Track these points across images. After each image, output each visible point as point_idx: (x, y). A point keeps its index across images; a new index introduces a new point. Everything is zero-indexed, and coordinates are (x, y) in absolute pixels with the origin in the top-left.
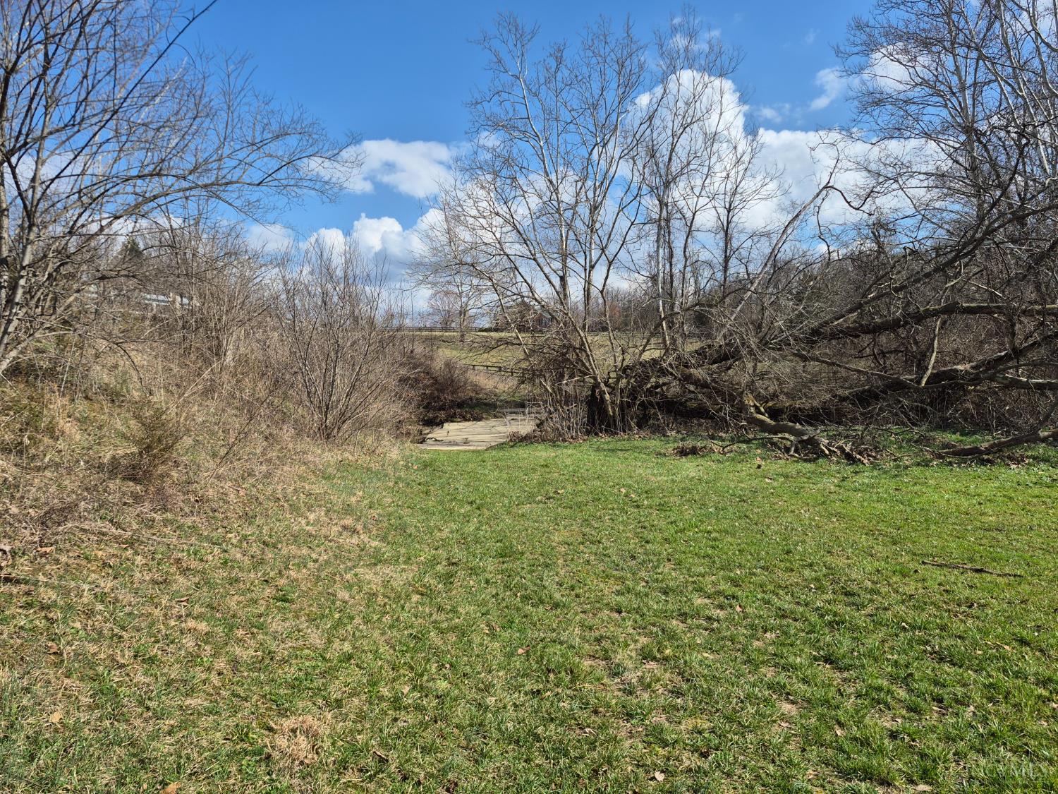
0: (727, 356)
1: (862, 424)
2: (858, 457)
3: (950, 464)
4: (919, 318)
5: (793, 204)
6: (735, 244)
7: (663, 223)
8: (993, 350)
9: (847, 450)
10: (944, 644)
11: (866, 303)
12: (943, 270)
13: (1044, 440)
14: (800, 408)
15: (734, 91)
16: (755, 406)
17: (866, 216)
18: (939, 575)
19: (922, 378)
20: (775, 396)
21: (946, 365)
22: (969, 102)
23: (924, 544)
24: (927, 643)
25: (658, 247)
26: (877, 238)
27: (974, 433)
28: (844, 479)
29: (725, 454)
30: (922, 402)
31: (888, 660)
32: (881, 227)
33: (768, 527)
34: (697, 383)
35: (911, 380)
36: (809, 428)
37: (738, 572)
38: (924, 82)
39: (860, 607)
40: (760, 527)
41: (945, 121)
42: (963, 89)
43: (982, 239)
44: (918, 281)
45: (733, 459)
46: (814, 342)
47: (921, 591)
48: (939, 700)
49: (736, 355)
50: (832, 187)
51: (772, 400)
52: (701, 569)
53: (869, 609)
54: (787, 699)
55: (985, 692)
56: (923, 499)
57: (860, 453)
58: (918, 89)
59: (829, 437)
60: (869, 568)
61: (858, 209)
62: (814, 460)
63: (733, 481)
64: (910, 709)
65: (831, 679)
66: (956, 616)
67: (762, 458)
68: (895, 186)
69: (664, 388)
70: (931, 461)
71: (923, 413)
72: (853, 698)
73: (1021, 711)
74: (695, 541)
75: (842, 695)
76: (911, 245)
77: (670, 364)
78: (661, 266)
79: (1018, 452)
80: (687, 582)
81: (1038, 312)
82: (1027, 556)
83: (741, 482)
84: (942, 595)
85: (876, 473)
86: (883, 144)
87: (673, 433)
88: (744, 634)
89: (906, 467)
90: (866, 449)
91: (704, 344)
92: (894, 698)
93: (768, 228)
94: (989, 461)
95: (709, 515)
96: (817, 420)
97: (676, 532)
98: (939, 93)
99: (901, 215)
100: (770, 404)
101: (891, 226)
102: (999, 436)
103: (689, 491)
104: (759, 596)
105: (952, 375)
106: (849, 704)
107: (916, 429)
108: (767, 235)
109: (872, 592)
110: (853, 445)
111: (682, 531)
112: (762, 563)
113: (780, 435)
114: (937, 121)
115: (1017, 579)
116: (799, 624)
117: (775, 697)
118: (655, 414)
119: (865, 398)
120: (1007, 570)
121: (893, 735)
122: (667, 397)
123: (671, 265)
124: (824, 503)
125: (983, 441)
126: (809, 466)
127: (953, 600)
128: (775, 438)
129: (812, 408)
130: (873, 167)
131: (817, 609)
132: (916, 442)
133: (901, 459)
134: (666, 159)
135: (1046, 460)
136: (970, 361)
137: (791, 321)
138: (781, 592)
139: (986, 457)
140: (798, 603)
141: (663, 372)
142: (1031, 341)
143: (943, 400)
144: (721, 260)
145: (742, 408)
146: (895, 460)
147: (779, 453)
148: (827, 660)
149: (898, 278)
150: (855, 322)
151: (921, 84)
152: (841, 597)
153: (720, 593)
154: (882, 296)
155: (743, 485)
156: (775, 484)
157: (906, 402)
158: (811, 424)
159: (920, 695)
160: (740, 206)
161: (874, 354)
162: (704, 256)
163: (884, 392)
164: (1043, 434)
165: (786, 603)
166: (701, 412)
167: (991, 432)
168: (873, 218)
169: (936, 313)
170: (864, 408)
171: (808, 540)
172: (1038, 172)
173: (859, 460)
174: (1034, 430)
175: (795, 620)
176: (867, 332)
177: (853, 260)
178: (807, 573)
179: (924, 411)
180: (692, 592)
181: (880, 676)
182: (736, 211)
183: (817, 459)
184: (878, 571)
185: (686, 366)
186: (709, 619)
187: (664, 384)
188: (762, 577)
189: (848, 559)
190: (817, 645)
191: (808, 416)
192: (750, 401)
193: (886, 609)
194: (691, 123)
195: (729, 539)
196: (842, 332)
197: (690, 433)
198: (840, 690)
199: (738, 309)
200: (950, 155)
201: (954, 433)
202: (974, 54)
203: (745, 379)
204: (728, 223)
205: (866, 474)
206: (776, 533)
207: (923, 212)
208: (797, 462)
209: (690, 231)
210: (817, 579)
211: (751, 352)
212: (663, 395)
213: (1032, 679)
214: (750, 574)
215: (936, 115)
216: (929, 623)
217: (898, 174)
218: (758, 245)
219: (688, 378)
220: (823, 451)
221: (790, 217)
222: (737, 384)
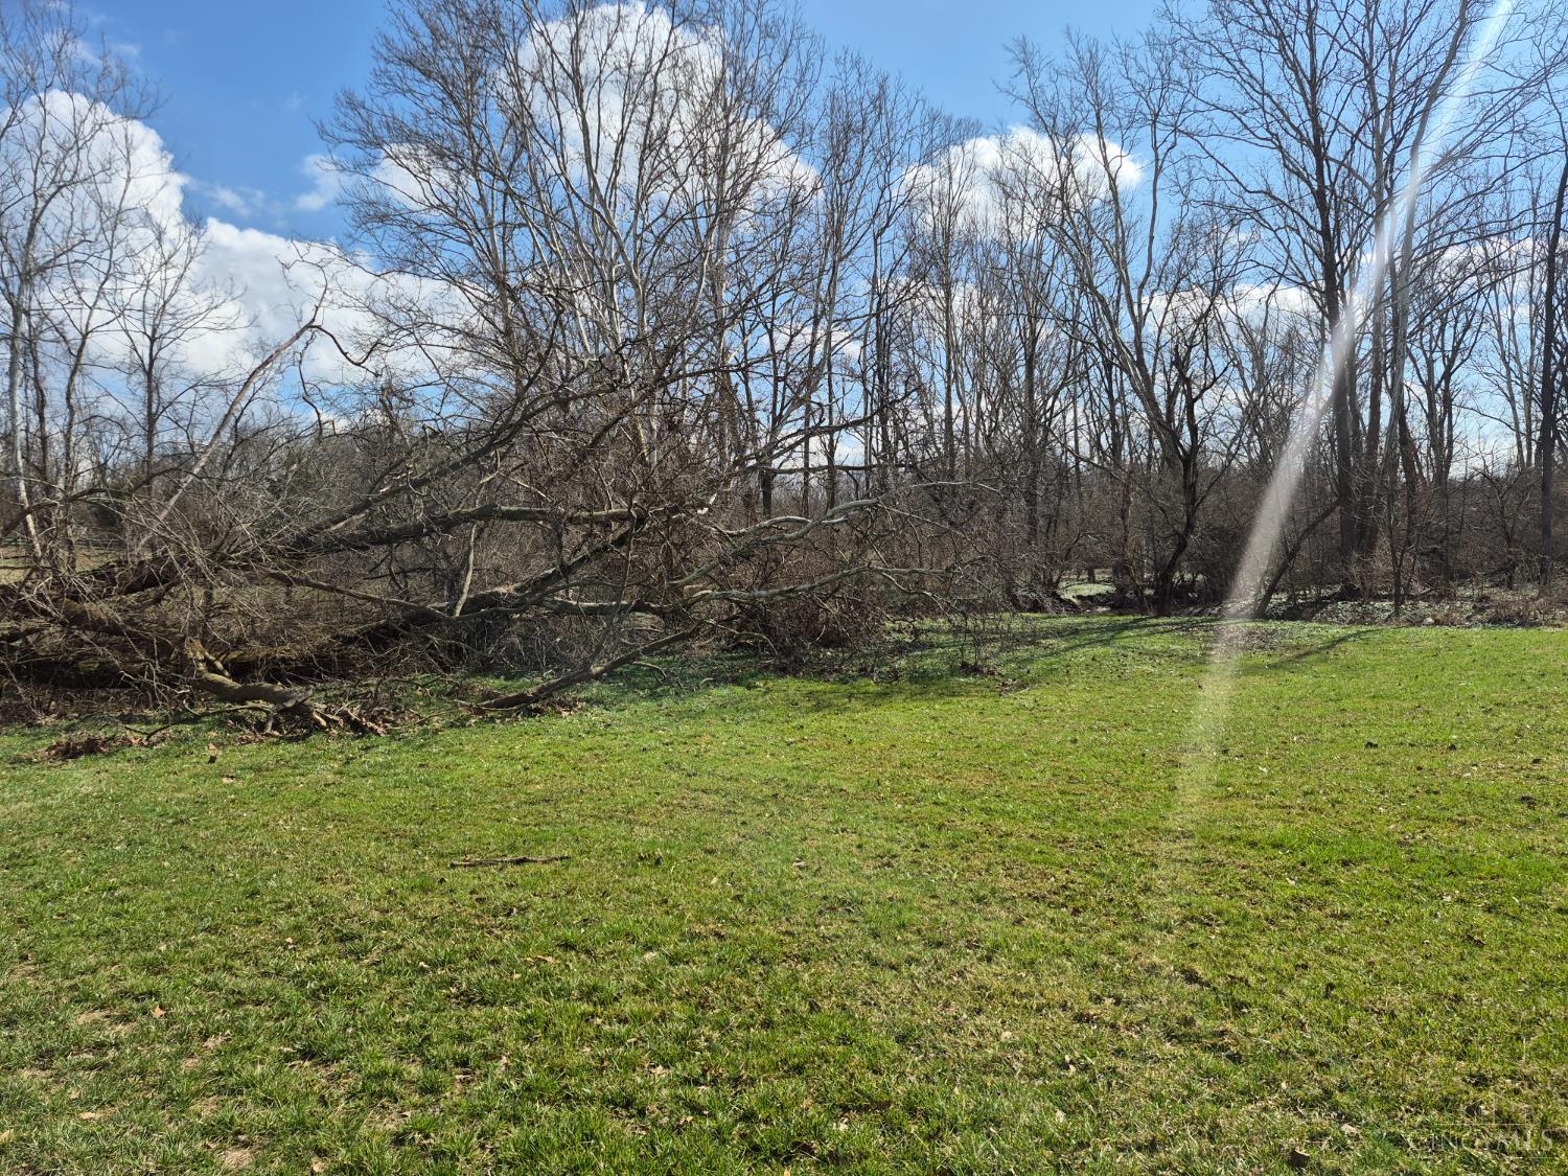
0: (155, 580)
1: (377, 675)
2: (370, 724)
3: (492, 719)
4: (448, 524)
5: (262, 345)
6: (166, 393)
7: (20, 345)
8: (541, 567)
9: (354, 716)
10: (474, 977)
11: (376, 501)
12: (475, 461)
13: (598, 677)
14: (283, 660)
15: (162, 149)
16: (206, 660)
17: (370, 376)
18: (471, 879)
19: (455, 605)
20: (240, 642)
21: (484, 588)
22: (499, 246)
23: (455, 839)
24: (451, 983)
25: (12, 385)
26: (387, 409)
27: (521, 675)
28: (348, 761)
29: (150, 746)
30: (457, 637)
31: (397, 1025)
32: (391, 394)
33: (222, 857)
34: (97, 626)
35: (441, 609)
36: (297, 689)
37: (163, 948)
38: (442, 206)
39: (358, 955)
40: (208, 861)
41: (470, 263)
42: (491, 227)
43: (519, 425)
44: (443, 473)
45: (166, 754)
46: (301, 557)
47: (448, 907)
48: (463, 1063)
49: (169, 578)
50: (319, 327)
51: (236, 648)
52: (92, 960)
53: (373, 957)
54: (236, 1142)
55: (522, 1030)
56: (456, 774)
57: (373, 719)
58: (434, 212)
59: (328, 700)
60: (378, 891)
61: (359, 364)
62: (304, 738)
63: (164, 790)
64: (424, 1091)
65: (310, 1084)
66: (490, 933)
67: (219, 745)
68: (411, 340)
69: (31, 639)
70: (468, 718)
71: (457, 653)
72: (343, 1102)
73: (560, 1043)
74: (84, 909)
75: (325, 1104)
76: (432, 424)
77: (40, 596)
78: (19, 420)
79: (571, 695)
80: (60, 990)
81: (586, 520)
82: (576, 828)
83: (179, 790)
84: (474, 907)
85: (394, 746)
86: (394, 278)
87: (50, 720)
88: (166, 1055)
89: (436, 732)
90: (381, 712)
91: (111, 559)
92: (402, 1081)
93: (223, 376)
94: (537, 710)
95: (113, 860)
96: (311, 675)
97: (44, 902)
98: (460, 224)
99: (421, 382)
100: (234, 655)
101: (407, 394)
102: (549, 677)
103: (77, 821)
104: (198, 981)
105: (492, 600)
106: (336, 1116)
107: (449, 677)
108: (222, 386)
109: (380, 926)
110: (362, 708)
111: (56, 898)
112: (207, 922)
113: (250, 704)
114: (460, 262)
115: (565, 862)
116: (263, 1010)
117: (213, 1146)
118: (11, 687)
119: (380, 637)
120: (554, 853)
121: (399, 1140)
122: (36, 655)
123: (42, 419)
124: (314, 804)
125: (530, 685)
126: (295, 748)
127: (488, 911)
128: (242, 710)
129: (302, 657)
130: (379, 307)
131: (297, 975)
132: (449, 695)
133: (428, 721)
134: (23, 232)
135: (599, 702)
136: (514, 581)
137: (263, 524)
138: (237, 963)
139: (533, 706)
140: (265, 974)
141: (26, 610)
142: (579, 555)
143: (483, 634)
144: (142, 417)
145: (184, 665)
146: (421, 724)
147: (247, 733)
148: (307, 1054)
149: (417, 468)
150: (361, 527)
151: (438, 207)
152: (334, 946)
153: (124, 994)
154: (398, 491)
155: (181, 795)
156: (239, 784)
157: (435, 640)
158: (300, 682)
159: (439, 1065)
160: (172, 335)
161: (391, 574)
162: (109, 408)
163: (405, 627)
164: (595, 669)
165: (244, 979)
166: (106, 678)
167: (541, 672)
168: (382, 381)
169: (469, 518)
170: (380, 652)
171: (287, 867)
172: (579, 349)
173: (372, 729)
174: (586, 665)
175: (258, 1003)
176: (379, 542)
177: (356, 437)
178: (283, 921)
179: (459, 650)
180: (66, 1007)
181: (385, 1055)
182: (166, 341)
183: (308, 735)
184: (390, 892)
185: (75, 597)
186: (100, 1046)
187: (30, 632)
188: (205, 944)
189: (348, 883)
190: (292, 1034)
191: (297, 669)
192: (196, 652)
193: (399, 947)
194: (72, 182)
195: (150, 894)
196: (341, 541)
197: (88, 716)
198: (323, 1097)
199: (172, 502)
200: (479, 310)
201: (498, 677)
202: (501, 185)
203: (186, 618)
204: (152, 360)
205: (381, 749)
206: (235, 866)
207: (449, 381)
208: (277, 744)
209: (78, 363)
210: (297, 928)
211: (197, 574)
212: (26, 650)
213: (576, 993)
214: (185, 945)
215: (458, 254)
216: (455, 952)
217: (414, 324)
218: (207, 401)
219: (78, 619)
220: (318, 723)
221: (259, 363)
222: (174, 626)
